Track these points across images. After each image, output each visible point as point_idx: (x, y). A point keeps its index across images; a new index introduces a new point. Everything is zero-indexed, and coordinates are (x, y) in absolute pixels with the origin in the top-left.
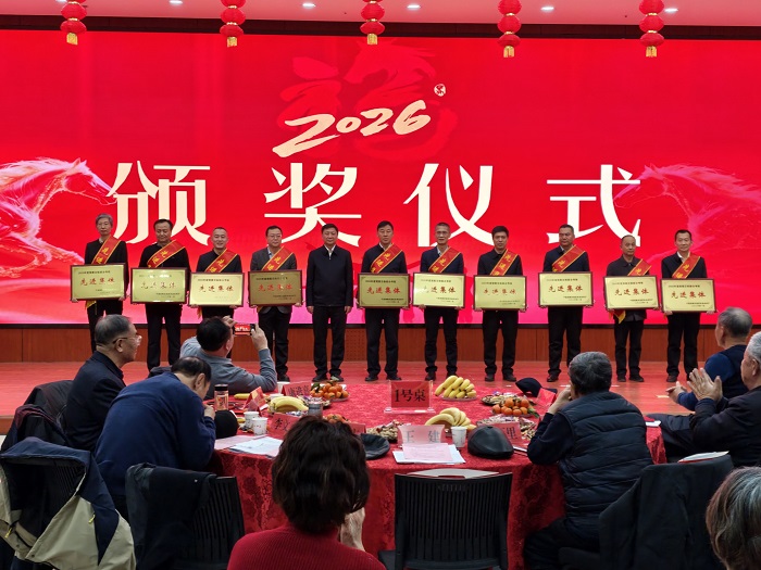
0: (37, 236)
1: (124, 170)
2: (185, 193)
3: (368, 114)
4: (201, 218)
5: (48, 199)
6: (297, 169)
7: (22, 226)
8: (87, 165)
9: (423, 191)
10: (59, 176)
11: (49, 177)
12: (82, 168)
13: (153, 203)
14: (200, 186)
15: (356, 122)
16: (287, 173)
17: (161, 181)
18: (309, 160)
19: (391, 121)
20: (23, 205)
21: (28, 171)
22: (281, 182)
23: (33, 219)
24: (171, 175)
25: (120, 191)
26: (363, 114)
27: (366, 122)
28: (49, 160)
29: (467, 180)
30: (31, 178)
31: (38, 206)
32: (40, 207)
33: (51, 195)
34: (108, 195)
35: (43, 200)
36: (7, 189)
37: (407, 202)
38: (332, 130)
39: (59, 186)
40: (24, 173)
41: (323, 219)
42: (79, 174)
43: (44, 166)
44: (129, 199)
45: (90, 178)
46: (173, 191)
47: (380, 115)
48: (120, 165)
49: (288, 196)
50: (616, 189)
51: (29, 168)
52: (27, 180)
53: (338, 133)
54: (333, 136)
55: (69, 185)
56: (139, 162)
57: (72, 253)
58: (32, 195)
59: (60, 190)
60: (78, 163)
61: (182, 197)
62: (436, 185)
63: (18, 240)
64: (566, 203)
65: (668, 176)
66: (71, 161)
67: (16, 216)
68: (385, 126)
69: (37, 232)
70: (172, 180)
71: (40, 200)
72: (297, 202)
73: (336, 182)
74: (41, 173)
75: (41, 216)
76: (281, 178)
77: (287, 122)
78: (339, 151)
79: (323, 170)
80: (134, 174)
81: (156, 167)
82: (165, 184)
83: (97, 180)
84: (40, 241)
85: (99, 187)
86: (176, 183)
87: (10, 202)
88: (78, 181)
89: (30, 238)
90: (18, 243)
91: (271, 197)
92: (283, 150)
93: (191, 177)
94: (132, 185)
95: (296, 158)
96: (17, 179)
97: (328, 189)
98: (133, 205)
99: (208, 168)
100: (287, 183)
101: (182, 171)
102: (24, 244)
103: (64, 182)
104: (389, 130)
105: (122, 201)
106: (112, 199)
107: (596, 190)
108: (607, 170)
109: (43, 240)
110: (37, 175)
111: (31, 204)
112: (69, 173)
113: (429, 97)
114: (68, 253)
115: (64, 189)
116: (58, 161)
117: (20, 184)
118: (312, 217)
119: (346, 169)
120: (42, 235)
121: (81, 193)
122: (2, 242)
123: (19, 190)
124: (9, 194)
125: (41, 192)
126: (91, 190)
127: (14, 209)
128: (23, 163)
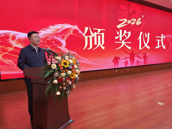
0: (65, 47)
2: (100, 36)
3: (133, 20)
4: (103, 43)
5: (68, 36)
6: (121, 31)
7: (61, 44)
8: (78, 27)
9: (140, 38)
10: (70, 29)
11: (67, 30)
12: (76, 28)
13: (93, 38)
14: (103, 34)
15: (131, 21)
17: (95, 33)
18: (123, 29)
19: (136, 22)
20: (61, 38)
21: (62, 27)
22: (118, 34)
23: (64, 42)
24: (97, 31)
25: (86, 35)
26: (132, 20)
27: (132, 22)
28: (68, 24)
29: (146, 36)
30: (63, 29)
31: (65, 38)
32: (65, 39)
33: (68, 35)
34: (83, 36)
35: (66, 36)
36: (56, 33)
37: (138, 40)
38: (127, 23)
39: (70, 33)
40: (60, 28)
41: (125, 43)
42: (76, 29)
43: (66, 26)
44: (88, 37)
45: (78, 31)
46: (97, 35)
47: (134, 20)
48: (86, 28)
49: (119, 38)
50: (163, 38)
51: (62, 26)
52: (61, 30)
53: (128, 24)
54: (127, 24)
55: (73, 32)
56: (90, 27)
57: (74, 52)
58: (63, 35)
59: (71, 34)
60: (75, 26)
62: (142, 36)
63: (60, 48)
64: (158, 41)
65: (168, 37)
66: (73, 25)
67: (59, 41)
68: (135, 23)
69: (65, 46)
70: (97, 33)
71: (65, 36)
72: (121, 39)
73: (127, 34)
74: (65, 28)
75: (66, 41)
76: (118, 33)
77: (119, 20)
78: (128, 28)
79: (125, 32)
80: (89, 31)
81: (94, 29)
83: (80, 32)
84: (66, 49)
85: (81, 33)
86: (98, 33)
87: (57, 37)
88: (75, 31)
89: (63, 48)
90: (60, 49)
91: (116, 38)
92: (119, 26)
93: (101, 32)
94: (88, 34)
95: (121, 28)
96: (59, 30)
97: (126, 36)
98: (89, 38)
99: (104, 30)
100: (119, 34)
101: (99, 30)
102: (61, 50)
103: (72, 31)
104: (135, 24)
105: (86, 37)
106: (84, 37)
107: (160, 39)
108: (162, 35)
109: (67, 49)
110: (64, 29)
111: (63, 38)
112: (73, 29)
113: (141, 18)
114: (73, 52)
115: (72, 34)
116: (70, 25)
117: (59, 31)
118: (123, 43)
119: (129, 32)
120: (66, 47)
121: (76, 35)
122: (54, 49)
123: (59, 33)
124: (57, 34)
125: (66, 34)
126: (79, 34)
127: (58, 39)
128: (60, 25)
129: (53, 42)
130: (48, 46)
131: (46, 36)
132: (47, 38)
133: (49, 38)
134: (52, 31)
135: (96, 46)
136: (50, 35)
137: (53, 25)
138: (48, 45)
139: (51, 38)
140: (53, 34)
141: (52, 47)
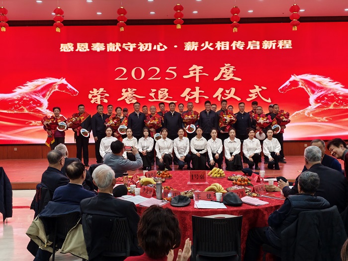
0: (47, 109)
5: (51, 94)
7: (41, 105)
8: (66, 80)
10: (54, 84)
12: (64, 81)
20: (41, 96)
21: (43, 83)
23: (45, 102)
28: (51, 78)
30: (44, 85)
32: (47, 97)
33: (52, 92)
35: (49, 94)
36: (35, 90)
40: (41, 84)
42: (63, 84)
45: (67, 85)
51: (43, 81)
52: (42, 86)
55: (59, 88)
58: (44, 92)
59: (55, 90)
60: (62, 79)
63: (39, 110)
66: (59, 78)
67: (38, 101)
69: (47, 107)
74: (48, 83)
83: (70, 86)
84: (48, 111)
85: (70, 89)
87: (36, 95)
88: (62, 86)
89: (44, 110)
90: (39, 112)
96: (38, 86)
103: (57, 87)
106: (76, 93)
110: (46, 84)
111: (44, 96)
112: (59, 83)
115: (57, 90)
116: (54, 79)
117: (39, 88)
120: (49, 108)
121: (63, 91)
122: (33, 111)
123: (39, 90)
124: (36, 92)
125: (48, 91)
126: (67, 90)
127: (38, 98)
128: (40, 80)
129: (31, 102)
130: (24, 108)
131: (22, 95)
132: (24, 98)
133: (27, 98)
134: (29, 89)
136: (27, 94)
137: (31, 81)
138: (25, 106)
139: (28, 98)
140: (31, 93)
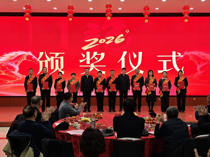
0: (18, 72)
1: (41, 54)
2: (58, 60)
3: (108, 38)
4: (62, 67)
5: (21, 62)
6: (88, 53)
9: (123, 59)
10: (24, 56)
11: (20, 56)
12: (30, 53)
13: (49, 63)
14: (62, 58)
15: (104, 40)
16: (86, 54)
18: (91, 51)
19: (114, 40)
20: (14, 64)
21: (16, 54)
23: (17, 67)
24: (54, 55)
25: (40, 60)
26: (106, 38)
27: (107, 40)
28: (21, 51)
29: (135, 56)
30: (16, 56)
31: (18, 64)
32: (19, 64)
33: (22, 61)
34: (37, 61)
35: (19, 62)
36: (10, 59)
37: (118, 62)
38: (98, 42)
39: (24, 58)
40: (14, 55)
41: (95, 67)
42: (29, 55)
43: (20, 53)
45: (32, 56)
46: (55, 59)
47: (111, 38)
48: (40, 53)
49: (86, 61)
50: (177, 58)
52: (15, 57)
53: (99, 43)
54: (98, 44)
55: (27, 58)
56: (45, 52)
58: (16, 61)
59: (24, 59)
60: (29, 52)
61: (57, 61)
62: (126, 57)
63: (13, 73)
65: (191, 54)
66: (27, 52)
67: (12, 67)
68: (112, 41)
69: (18, 71)
70: (54, 56)
72: (88, 62)
73: (99, 57)
74: (19, 55)
75: (19, 66)
76: (84, 56)
77: (86, 41)
78: (100, 48)
79: (95, 53)
80: (44, 55)
81: (50, 53)
82: (52, 58)
83: (34, 57)
84: (19, 74)
85: (35, 59)
86: (55, 57)
87: (11, 63)
88: (29, 57)
89: (16, 72)
90: (13, 74)
91: (81, 61)
92: (85, 48)
93: (60, 56)
94: (44, 58)
95: (88, 50)
96: (12, 57)
97: (97, 59)
98: (44, 63)
99: (64, 53)
100: (86, 57)
101: (57, 54)
103: (25, 57)
104: (114, 42)
105: (41, 63)
106: (38, 62)
107: (171, 58)
108: (174, 53)
110: (18, 55)
111: (16, 63)
113: (124, 33)
115: (25, 59)
116: (24, 52)
117: (13, 58)
118: (92, 66)
119: (102, 53)
120: (19, 72)
121: (30, 60)
122: (8, 74)
123: (13, 60)
124: (10, 61)
125: (19, 60)
126: (32, 59)
127: (12, 65)
128: (14, 52)
129: (7, 68)
130: (2, 71)
131: (1, 62)
132: (2, 64)
133: (4, 64)
134: (6, 58)
135: (53, 70)
136: (4, 62)
137: (7, 53)
139: (5, 64)
140: (7, 61)
141: (6, 72)
